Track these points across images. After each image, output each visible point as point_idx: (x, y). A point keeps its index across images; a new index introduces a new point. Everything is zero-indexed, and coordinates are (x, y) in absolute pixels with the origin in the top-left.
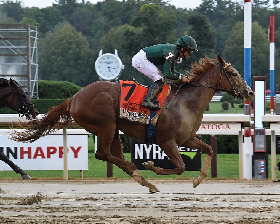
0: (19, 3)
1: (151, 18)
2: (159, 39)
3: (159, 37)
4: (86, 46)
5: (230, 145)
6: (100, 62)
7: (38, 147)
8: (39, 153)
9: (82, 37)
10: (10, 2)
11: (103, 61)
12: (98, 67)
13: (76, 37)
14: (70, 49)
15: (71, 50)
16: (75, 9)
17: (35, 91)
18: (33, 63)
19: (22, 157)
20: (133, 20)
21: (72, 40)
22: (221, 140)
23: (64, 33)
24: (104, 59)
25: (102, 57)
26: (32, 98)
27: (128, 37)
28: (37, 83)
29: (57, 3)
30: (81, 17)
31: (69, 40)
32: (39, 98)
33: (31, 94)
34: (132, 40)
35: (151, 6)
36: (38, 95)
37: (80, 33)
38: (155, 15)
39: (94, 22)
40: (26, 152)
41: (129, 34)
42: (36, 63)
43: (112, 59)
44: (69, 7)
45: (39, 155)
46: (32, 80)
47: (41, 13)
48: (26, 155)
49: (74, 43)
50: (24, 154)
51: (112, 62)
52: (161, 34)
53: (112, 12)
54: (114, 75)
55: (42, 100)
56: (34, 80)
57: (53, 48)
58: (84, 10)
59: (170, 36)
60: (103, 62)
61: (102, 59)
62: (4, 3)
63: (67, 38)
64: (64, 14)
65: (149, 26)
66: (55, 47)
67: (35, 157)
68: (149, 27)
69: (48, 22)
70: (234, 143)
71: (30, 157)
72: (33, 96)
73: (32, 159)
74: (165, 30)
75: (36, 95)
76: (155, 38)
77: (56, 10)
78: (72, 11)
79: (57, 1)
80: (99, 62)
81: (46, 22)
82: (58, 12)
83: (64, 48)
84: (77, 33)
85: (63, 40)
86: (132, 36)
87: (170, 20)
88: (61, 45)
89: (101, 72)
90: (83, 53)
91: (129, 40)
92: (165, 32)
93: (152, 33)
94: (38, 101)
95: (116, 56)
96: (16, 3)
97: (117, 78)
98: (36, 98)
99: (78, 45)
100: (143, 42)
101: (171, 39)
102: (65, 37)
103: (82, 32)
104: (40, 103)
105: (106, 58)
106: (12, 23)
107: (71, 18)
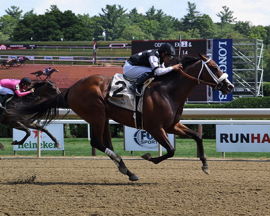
0: (248, 22)
7: (265, 134)
8: (266, 139)
10: (241, 23)
17: (261, 90)
18: (259, 69)
19: (253, 142)
26: (258, 96)
28: (262, 84)
32: (264, 96)
33: (258, 93)
36: (262, 93)
40: (256, 138)
42: (261, 69)
45: (266, 141)
46: (258, 82)
48: (256, 140)
50: (255, 140)
55: (266, 98)
56: (260, 82)
62: (237, 23)
67: (263, 142)
71: (259, 142)
72: (259, 95)
73: (261, 144)
75: (261, 93)
94: (263, 98)
96: (245, 23)
98: (262, 96)
104: (264, 100)
106: (242, 38)
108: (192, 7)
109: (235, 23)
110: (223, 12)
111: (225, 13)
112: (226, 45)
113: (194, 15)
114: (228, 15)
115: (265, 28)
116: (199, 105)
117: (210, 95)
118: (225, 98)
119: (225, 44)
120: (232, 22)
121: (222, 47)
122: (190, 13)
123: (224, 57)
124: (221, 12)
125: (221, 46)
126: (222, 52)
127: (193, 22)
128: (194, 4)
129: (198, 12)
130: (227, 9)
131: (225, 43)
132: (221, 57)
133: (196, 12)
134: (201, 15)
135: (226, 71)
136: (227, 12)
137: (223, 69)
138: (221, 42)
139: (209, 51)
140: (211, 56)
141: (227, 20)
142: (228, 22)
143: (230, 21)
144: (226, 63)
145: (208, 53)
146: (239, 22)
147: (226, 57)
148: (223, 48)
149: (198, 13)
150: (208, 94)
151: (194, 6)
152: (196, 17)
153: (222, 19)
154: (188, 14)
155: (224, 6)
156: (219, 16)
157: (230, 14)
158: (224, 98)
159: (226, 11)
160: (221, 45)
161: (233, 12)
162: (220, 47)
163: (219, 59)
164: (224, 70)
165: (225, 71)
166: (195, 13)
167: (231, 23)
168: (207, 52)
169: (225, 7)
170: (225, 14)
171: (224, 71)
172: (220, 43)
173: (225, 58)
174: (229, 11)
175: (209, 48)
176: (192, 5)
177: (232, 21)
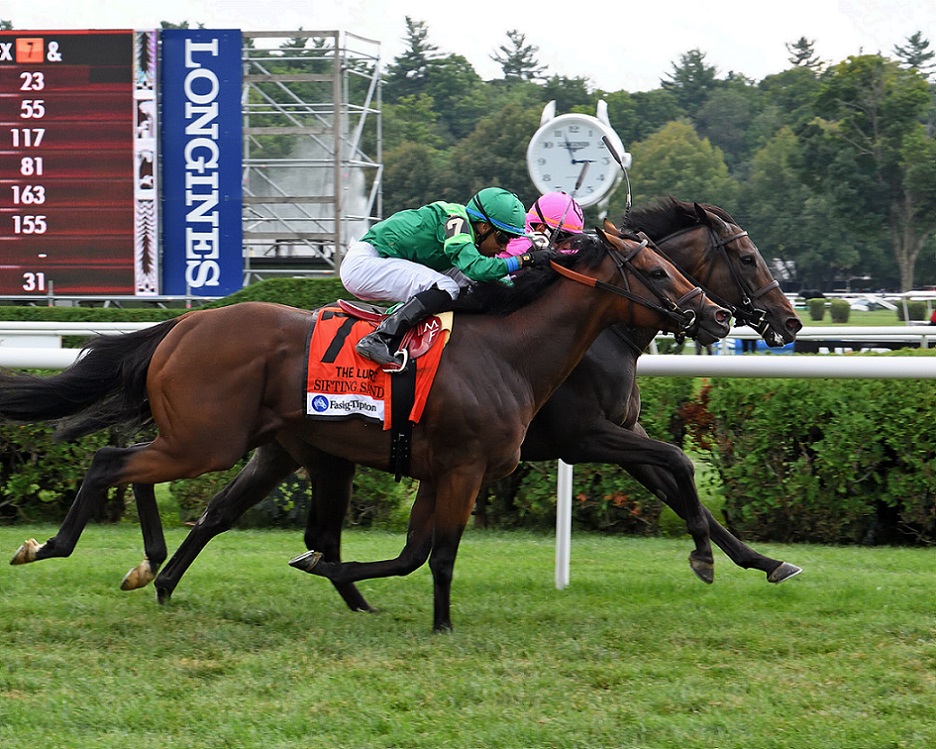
1: (866, 90)
2: (884, 142)
3: (883, 138)
4: (718, 172)
5: (895, 491)
6: (546, 145)
9: (710, 150)
11: (556, 140)
12: (539, 161)
13: (695, 148)
14: (679, 178)
15: (680, 180)
16: (709, 93)
20: (819, 93)
21: (684, 157)
22: (844, 456)
23: (666, 141)
24: (558, 134)
25: (554, 127)
27: (803, 138)
29: (671, 80)
30: (723, 110)
31: (678, 158)
34: (814, 147)
35: (864, 60)
37: (706, 142)
38: (875, 81)
39: (754, 121)
41: (806, 130)
42: (376, 163)
43: (588, 133)
44: (696, 89)
47: (630, 101)
49: (688, 164)
51: (587, 144)
52: (888, 129)
53: (793, 95)
54: (592, 191)
57: (640, 176)
58: (732, 93)
59: (913, 134)
60: (556, 145)
61: (553, 134)
62: (548, 81)
63: (672, 153)
64: (683, 103)
65: (859, 110)
66: (644, 174)
68: (859, 113)
69: (646, 122)
70: (919, 475)
74: (901, 121)
76: (873, 140)
77: (666, 94)
78: (703, 97)
79: (669, 75)
80: (542, 145)
81: (641, 123)
82: (671, 99)
83: (666, 176)
84: (696, 139)
85: (663, 157)
86: (816, 135)
87: (913, 93)
88: (658, 169)
89: (549, 180)
90: (711, 189)
91: (807, 146)
92: (900, 124)
93: (865, 129)
95: (601, 121)
97: (606, 200)
99: (701, 168)
100: (842, 151)
101: (915, 142)
102: (669, 150)
103: (710, 140)
105: (565, 129)
107: (701, 113)
108: (417, 35)
109: (544, 82)
110: (507, 47)
111: (513, 49)
112: (215, 54)
113: (423, 55)
114: (524, 56)
115: (633, 96)
116: (92, 312)
117: (146, 270)
118: (214, 282)
119: (211, 52)
120: (534, 77)
121: (198, 65)
122: (411, 51)
123: (209, 105)
124: (503, 48)
125: (194, 61)
126: (201, 86)
127: (420, 76)
128: (422, 23)
129: (435, 46)
130: (519, 38)
131: (212, 47)
132: (194, 105)
133: (429, 46)
134: (444, 54)
135: (216, 166)
136: (522, 49)
137: (201, 159)
138: (193, 42)
139: (145, 79)
140: (151, 100)
141: (520, 72)
142: (524, 77)
143: (531, 76)
144: (214, 131)
145: (140, 88)
146: (557, 78)
147: (215, 104)
148: (202, 67)
149: (435, 49)
150: (138, 266)
151: (423, 28)
152: (429, 62)
153: (507, 68)
154: (407, 52)
155: (512, 31)
156: (496, 60)
157: (529, 53)
158: (209, 283)
159: (519, 44)
160: (196, 57)
161: (536, 49)
162: (189, 64)
163: (188, 116)
164: (206, 161)
165: (213, 164)
166: (427, 49)
167: (533, 80)
168: (135, 85)
169: (515, 33)
170: (513, 54)
171: (208, 165)
172: (191, 47)
173: (212, 112)
174: (525, 45)
175: (144, 68)
176: (417, 26)
177: (535, 74)
